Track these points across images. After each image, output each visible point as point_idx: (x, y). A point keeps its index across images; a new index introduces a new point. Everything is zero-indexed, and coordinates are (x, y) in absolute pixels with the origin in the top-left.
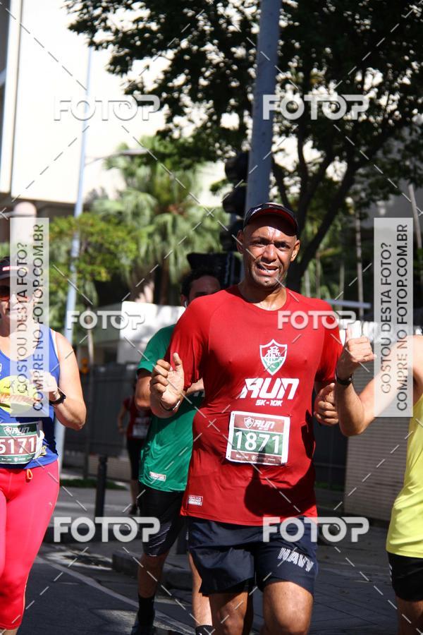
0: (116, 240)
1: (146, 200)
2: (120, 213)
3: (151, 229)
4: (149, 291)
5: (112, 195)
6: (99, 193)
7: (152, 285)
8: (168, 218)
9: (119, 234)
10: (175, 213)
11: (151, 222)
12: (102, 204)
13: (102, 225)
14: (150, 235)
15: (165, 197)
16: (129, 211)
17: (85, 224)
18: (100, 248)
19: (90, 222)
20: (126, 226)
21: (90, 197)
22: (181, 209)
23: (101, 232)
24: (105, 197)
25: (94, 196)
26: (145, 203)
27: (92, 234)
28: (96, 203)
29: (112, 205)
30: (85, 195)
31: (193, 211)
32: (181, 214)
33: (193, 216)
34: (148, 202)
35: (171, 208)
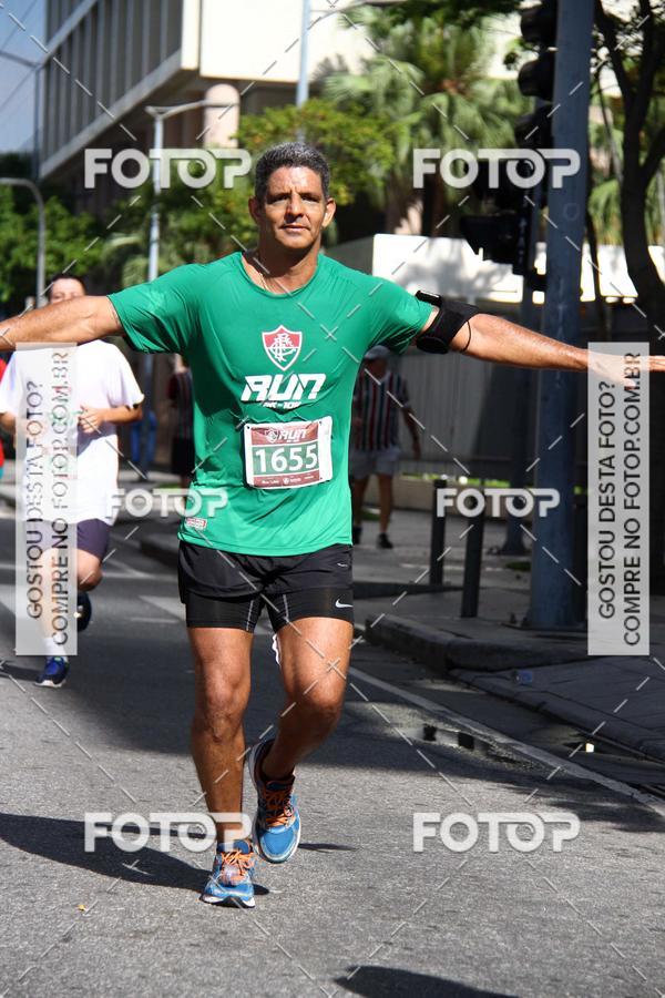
0: (362, 140)
1: (408, 73)
2: (367, 95)
3: (415, 118)
4: (415, 215)
5: (355, 67)
6: (335, 63)
7: (420, 205)
8: (440, 100)
9: (364, 131)
10: (452, 91)
11: (415, 108)
12: (338, 82)
13: (340, 118)
14: (414, 128)
15: (436, 66)
16: (381, 92)
17: (313, 117)
18: (337, 153)
19: (321, 113)
20: (376, 118)
21: (320, 71)
22: (462, 85)
23: (339, 129)
24: (345, 71)
25: (327, 70)
26: (405, 78)
27: (324, 132)
28: (330, 81)
29: (356, 83)
30: (311, 70)
31: (479, 87)
32: (461, 92)
33: (479, 94)
34: (411, 77)
35: (447, 83)
